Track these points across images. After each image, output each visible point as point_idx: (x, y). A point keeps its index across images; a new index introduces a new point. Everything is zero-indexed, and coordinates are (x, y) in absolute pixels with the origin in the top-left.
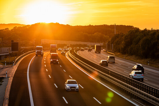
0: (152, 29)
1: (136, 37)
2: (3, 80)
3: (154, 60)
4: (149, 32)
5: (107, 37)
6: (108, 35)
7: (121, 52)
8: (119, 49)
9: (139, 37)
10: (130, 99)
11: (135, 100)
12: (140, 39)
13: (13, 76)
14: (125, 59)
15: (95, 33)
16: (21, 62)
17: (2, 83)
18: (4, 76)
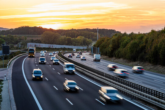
0: (139, 33)
1: (123, 41)
2: (2, 83)
3: (142, 63)
4: (136, 36)
5: (90, 41)
6: (91, 39)
7: (108, 55)
8: (106, 53)
9: (126, 41)
10: (132, 100)
11: (136, 101)
12: (127, 43)
13: (11, 79)
14: (113, 62)
15: (78, 37)
16: (13, 65)
17: (3, 86)
18: (2, 79)
